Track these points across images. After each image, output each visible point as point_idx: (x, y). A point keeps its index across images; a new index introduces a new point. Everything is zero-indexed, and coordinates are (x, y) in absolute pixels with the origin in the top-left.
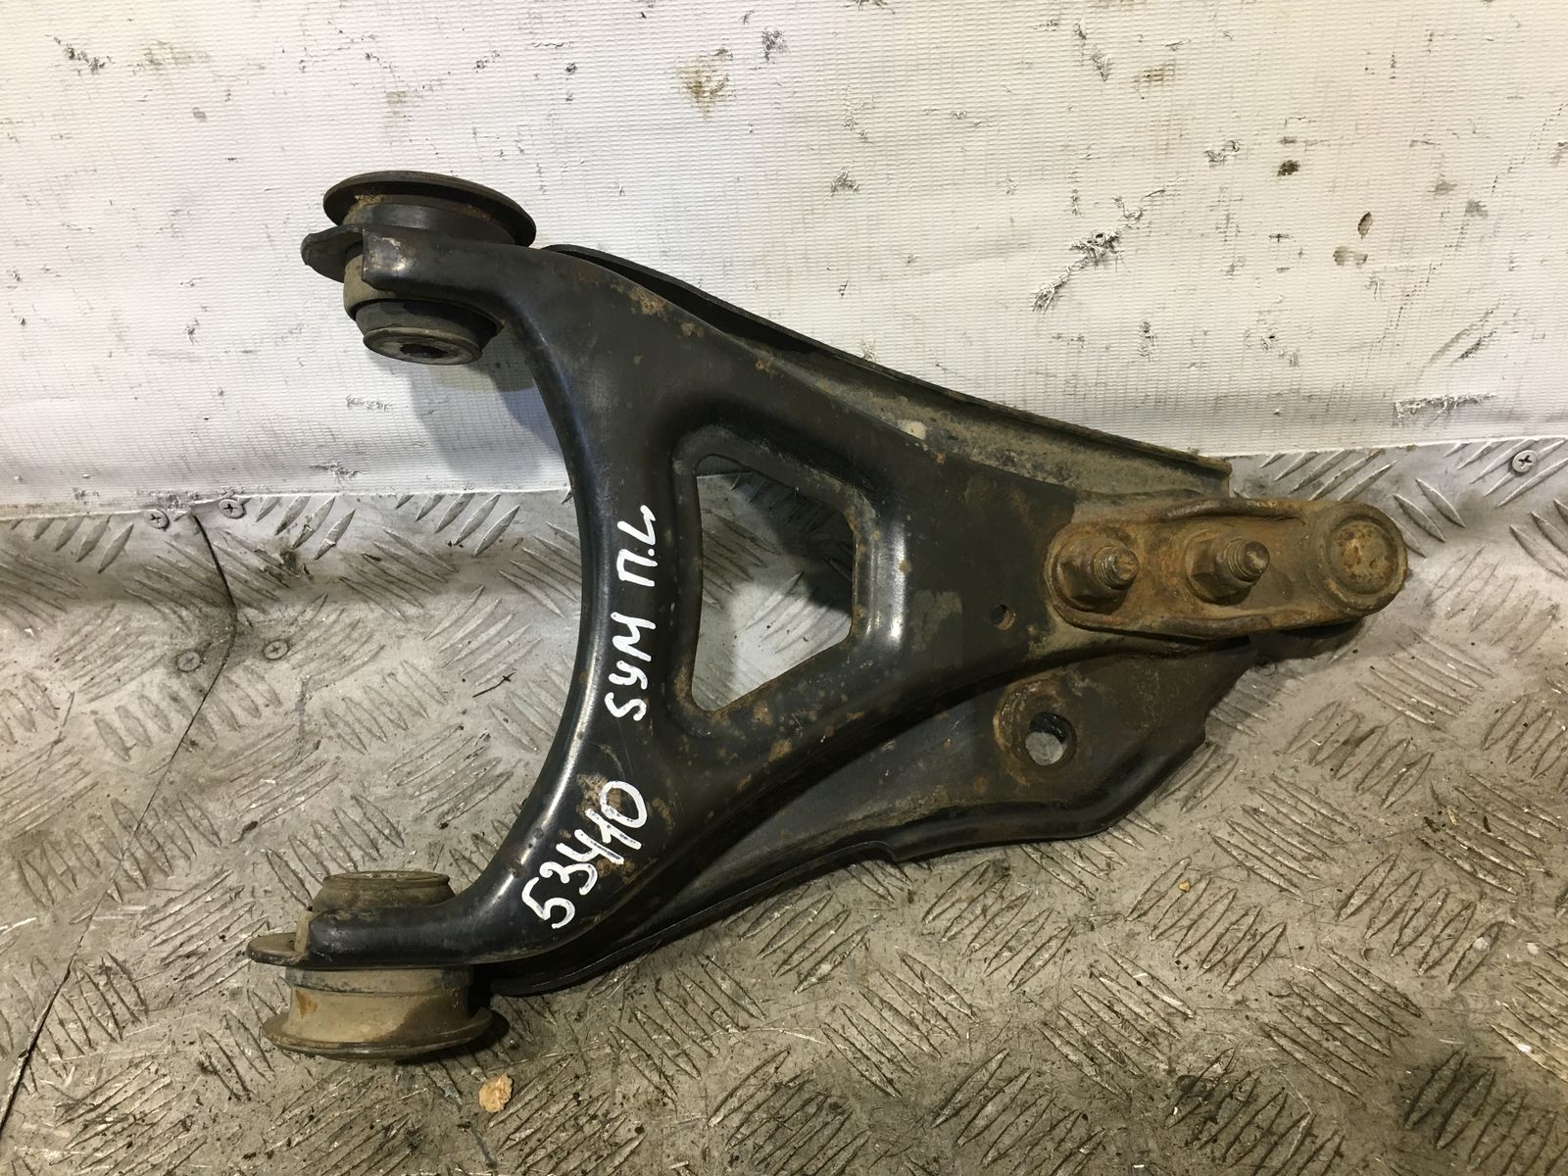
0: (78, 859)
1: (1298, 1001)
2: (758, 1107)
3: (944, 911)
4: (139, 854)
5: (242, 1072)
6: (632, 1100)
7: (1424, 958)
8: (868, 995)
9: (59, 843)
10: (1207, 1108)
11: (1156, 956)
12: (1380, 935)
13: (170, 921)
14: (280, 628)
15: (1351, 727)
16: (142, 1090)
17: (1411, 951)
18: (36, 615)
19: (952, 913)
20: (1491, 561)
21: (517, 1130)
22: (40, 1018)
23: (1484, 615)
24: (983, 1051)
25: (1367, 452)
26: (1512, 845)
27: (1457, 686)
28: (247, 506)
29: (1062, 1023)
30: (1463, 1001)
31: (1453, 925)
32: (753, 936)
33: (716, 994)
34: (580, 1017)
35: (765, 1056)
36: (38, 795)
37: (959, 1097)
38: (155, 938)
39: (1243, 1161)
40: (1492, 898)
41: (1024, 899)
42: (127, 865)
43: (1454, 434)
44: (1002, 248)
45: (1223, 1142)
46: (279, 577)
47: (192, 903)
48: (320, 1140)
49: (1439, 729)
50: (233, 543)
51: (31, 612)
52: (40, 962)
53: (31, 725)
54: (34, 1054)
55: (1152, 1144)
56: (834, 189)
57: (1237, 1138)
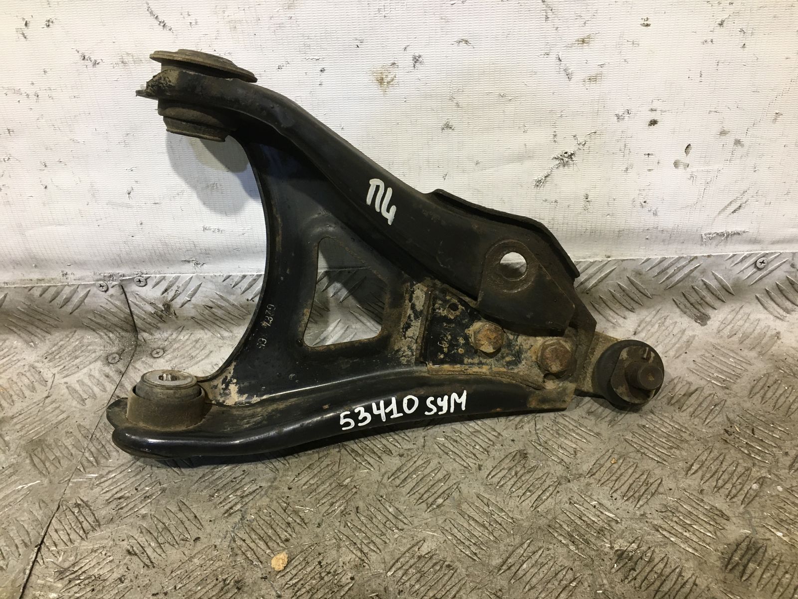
0: (61, 452)
1: (670, 514)
2: (411, 567)
3: (496, 474)
4: (93, 449)
5: (149, 554)
6: (348, 564)
7: (729, 494)
8: (462, 514)
9: (50, 445)
10: (630, 564)
11: (601, 494)
12: (707, 483)
13: (110, 482)
14: (160, 343)
15: (686, 388)
16: (98, 563)
17: (722, 491)
18: (36, 336)
19: (500, 475)
20: (747, 312)
21: (291, 579)
22: (45, 529)
23: (746, 336)
24: (520, 539)
25: (689, 258)
26: (766, 441)
27: (735, 369)
28: (148, 280)
29: (557, 526)
30: (749, 513)
31: (741, 478)
32: (403, 486)
33: (387, 514)
34: (319, 525)
35: (413, 542)
36: (39, 422)
37: (510, 560)
38: (103, 490)
39: (650, 588)
40: (759, 466)
41: (535, 468)
42: (87, 454)
43: (728, 250)
44: (520, 158)
45: (639, 580)
46: (161, 317)
47: (121, 473)
48: (191, 586)
49: (728, 389)
50: (139, 299)
51: (33, 334)
52: (44, 502)
53: (33, 389)
54: (43, 546)
55: (605, 581)
56: (443, 129)
57: (646, 578)
